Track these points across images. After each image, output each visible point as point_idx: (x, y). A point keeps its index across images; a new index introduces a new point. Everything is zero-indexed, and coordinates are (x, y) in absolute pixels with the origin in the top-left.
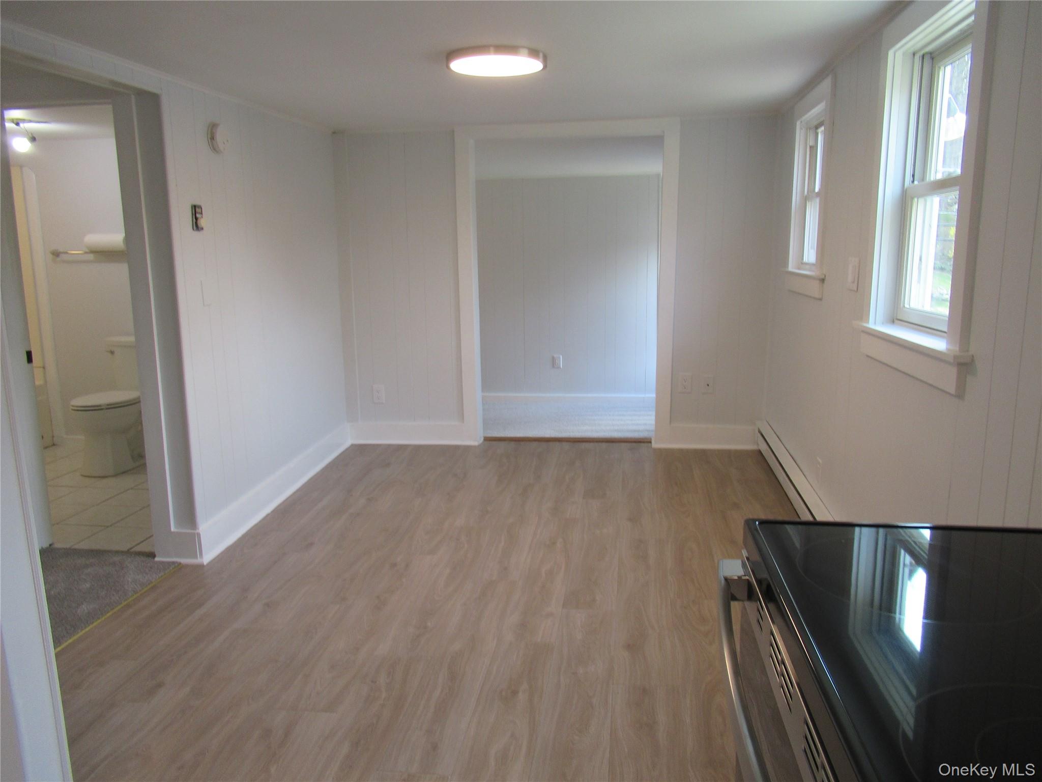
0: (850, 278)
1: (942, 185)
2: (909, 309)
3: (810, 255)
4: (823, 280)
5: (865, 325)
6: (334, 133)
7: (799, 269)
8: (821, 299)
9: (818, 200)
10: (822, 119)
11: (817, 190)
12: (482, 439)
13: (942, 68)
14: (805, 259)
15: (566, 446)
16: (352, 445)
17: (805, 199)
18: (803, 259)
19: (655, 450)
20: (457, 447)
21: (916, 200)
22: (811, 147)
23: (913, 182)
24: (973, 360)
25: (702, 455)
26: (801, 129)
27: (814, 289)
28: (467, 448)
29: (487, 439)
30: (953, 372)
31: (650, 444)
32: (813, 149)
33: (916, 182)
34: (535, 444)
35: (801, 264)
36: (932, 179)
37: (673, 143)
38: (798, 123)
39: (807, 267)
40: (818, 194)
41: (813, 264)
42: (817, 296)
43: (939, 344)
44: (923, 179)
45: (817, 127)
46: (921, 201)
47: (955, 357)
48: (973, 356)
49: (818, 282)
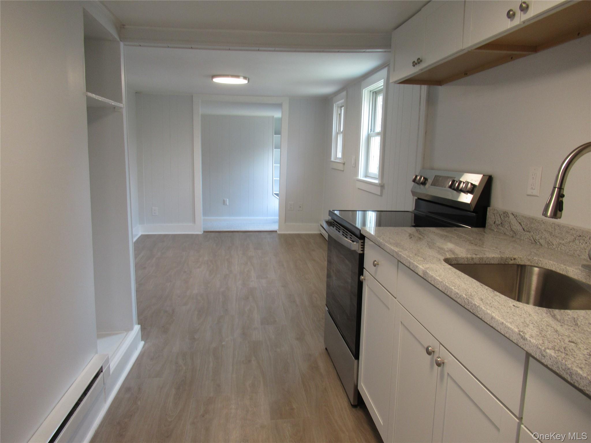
0: (353, 163)
1: (378, 134)
2: (371, 173)
3: (339, 155)
4: (344, 164)
5: (358, 178)
6: (136, 93)
7: (335, 160)
8: (343, 171)
9: (342, 135)
10: (343, 105)
11: (341, 131)
12: (203, 232)
13: (378, 97)
14: (338, 157)
15: (241, 234)
16: (142, 235)
17: (337, 134)
18: (337, 156)
19: (279, 234)
20: (192, 235)
21: (372, 138)
22: (339, 114)
23: (371, 132)
24: (384, 185)
25: (299, 236)
26: (335, 107)
27: (341, 167)
28: (197, 235)
29: (204, 232)
30: (379, 189)
31: (276, 232)
32: (340, 115)
33: (372, 132)
34: (227, 233)
35: (336, 157)
36: (376, 132)
37: (286, 106)
38: (334, 105)
39: (338, 159)
40: (342, 132)
41: (340, 158)
42: (342, 169)
43: (376, 181)
44: (374, 131)
45: (341, 107)
46: (373, 138)
47: (380, 184)
48: (384, 184)
49: (342, 164)
